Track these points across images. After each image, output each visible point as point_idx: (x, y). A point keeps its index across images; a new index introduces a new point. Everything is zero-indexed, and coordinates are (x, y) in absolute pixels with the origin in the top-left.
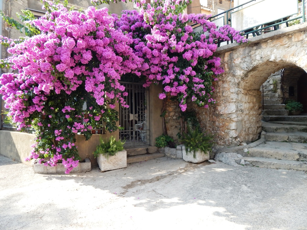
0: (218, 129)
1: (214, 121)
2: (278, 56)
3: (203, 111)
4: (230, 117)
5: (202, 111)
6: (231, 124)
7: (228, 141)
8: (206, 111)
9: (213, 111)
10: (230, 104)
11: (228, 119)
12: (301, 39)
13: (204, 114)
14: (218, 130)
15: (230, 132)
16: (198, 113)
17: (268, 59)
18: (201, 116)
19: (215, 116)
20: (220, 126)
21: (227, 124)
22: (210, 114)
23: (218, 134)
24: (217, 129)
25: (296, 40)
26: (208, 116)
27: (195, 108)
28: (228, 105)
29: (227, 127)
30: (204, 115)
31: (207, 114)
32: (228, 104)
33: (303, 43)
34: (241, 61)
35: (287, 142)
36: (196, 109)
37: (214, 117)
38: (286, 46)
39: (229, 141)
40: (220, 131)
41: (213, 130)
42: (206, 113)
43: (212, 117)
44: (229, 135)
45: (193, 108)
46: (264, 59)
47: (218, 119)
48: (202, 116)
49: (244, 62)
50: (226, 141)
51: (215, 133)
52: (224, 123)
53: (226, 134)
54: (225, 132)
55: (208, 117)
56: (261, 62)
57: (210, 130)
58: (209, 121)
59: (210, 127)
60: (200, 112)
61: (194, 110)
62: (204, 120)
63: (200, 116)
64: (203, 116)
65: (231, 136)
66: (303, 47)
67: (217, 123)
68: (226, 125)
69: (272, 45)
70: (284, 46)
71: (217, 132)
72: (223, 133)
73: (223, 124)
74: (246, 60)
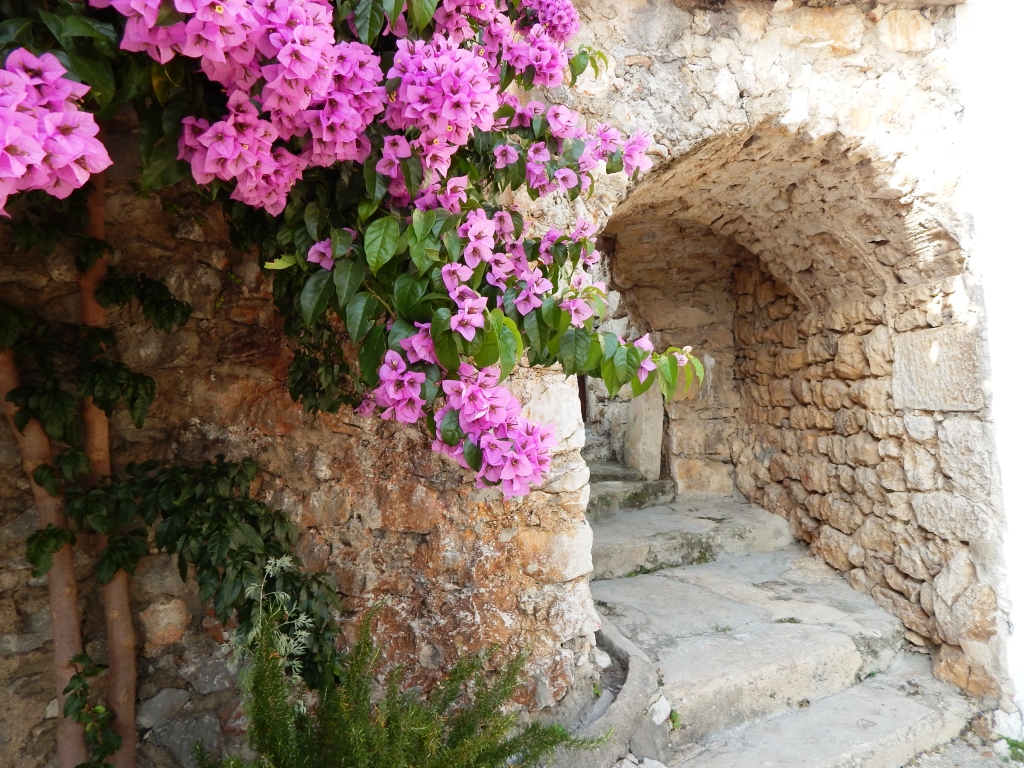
0: (466, 593)
1: (425, 526)
2: (826, 110)
3: (313, 450)
4: (556, 486)
5: (302, 449)
6: (564, 538)
7: (553, 679)
8: (348, 450)
9: (409, 441)
10: (551, 387)
11: (539, 500)
12: (919, 46)
13: (324, 472)
14: (465, 605)
15: (564, 606)
16: (261, 469)
17: (774, 109)
18: (288, 500)
19: (431, 486)
20: (481, 567)
21: (531, 539)
22: (385, 469)
23: (466, 641)
24: (450, 598)
25: (901, 44)
26: (362, 495)
27: (223, 427)
28: (535, 395)
29: (533, 568)
30: (319, 481)
31: (354, 477)
32: (530, 384)
33: (926, 71)
34: (620, 82)
35: (647, 572)
36: (235, 434)
37: (420, 491)
38: (858, 60)
39: (563, 675)
40: (480, 607)
41: (421, 608)
42: (344, 464)
43: (407, 494)
44: (557, 628)
45: (186, 426)
46: (757, 103)
47: (455, 513)
48: (304, 498)
49: (644, 94)
50: (536, 678)
51: (439, 629)
52: (505, 537)
53: (527, 624)
54: (524, 613)
55: (370, 501)
56: (738, 117)
57: (389, 615)
58: (382, 532)
59: (394, 591)
60: (277, 460)
61: (206, 445)
62: (327, 534)
63: (278, 499)
64: (317, 500)
65: (569, 631)
66: (929, 88)
67: (449, 547)
68: (528, 548)
69: (792, 34)
70: (842, 60)
71: (456, 624)
72: (508, 620)
73: (501, 548)
74: (653, 86)
